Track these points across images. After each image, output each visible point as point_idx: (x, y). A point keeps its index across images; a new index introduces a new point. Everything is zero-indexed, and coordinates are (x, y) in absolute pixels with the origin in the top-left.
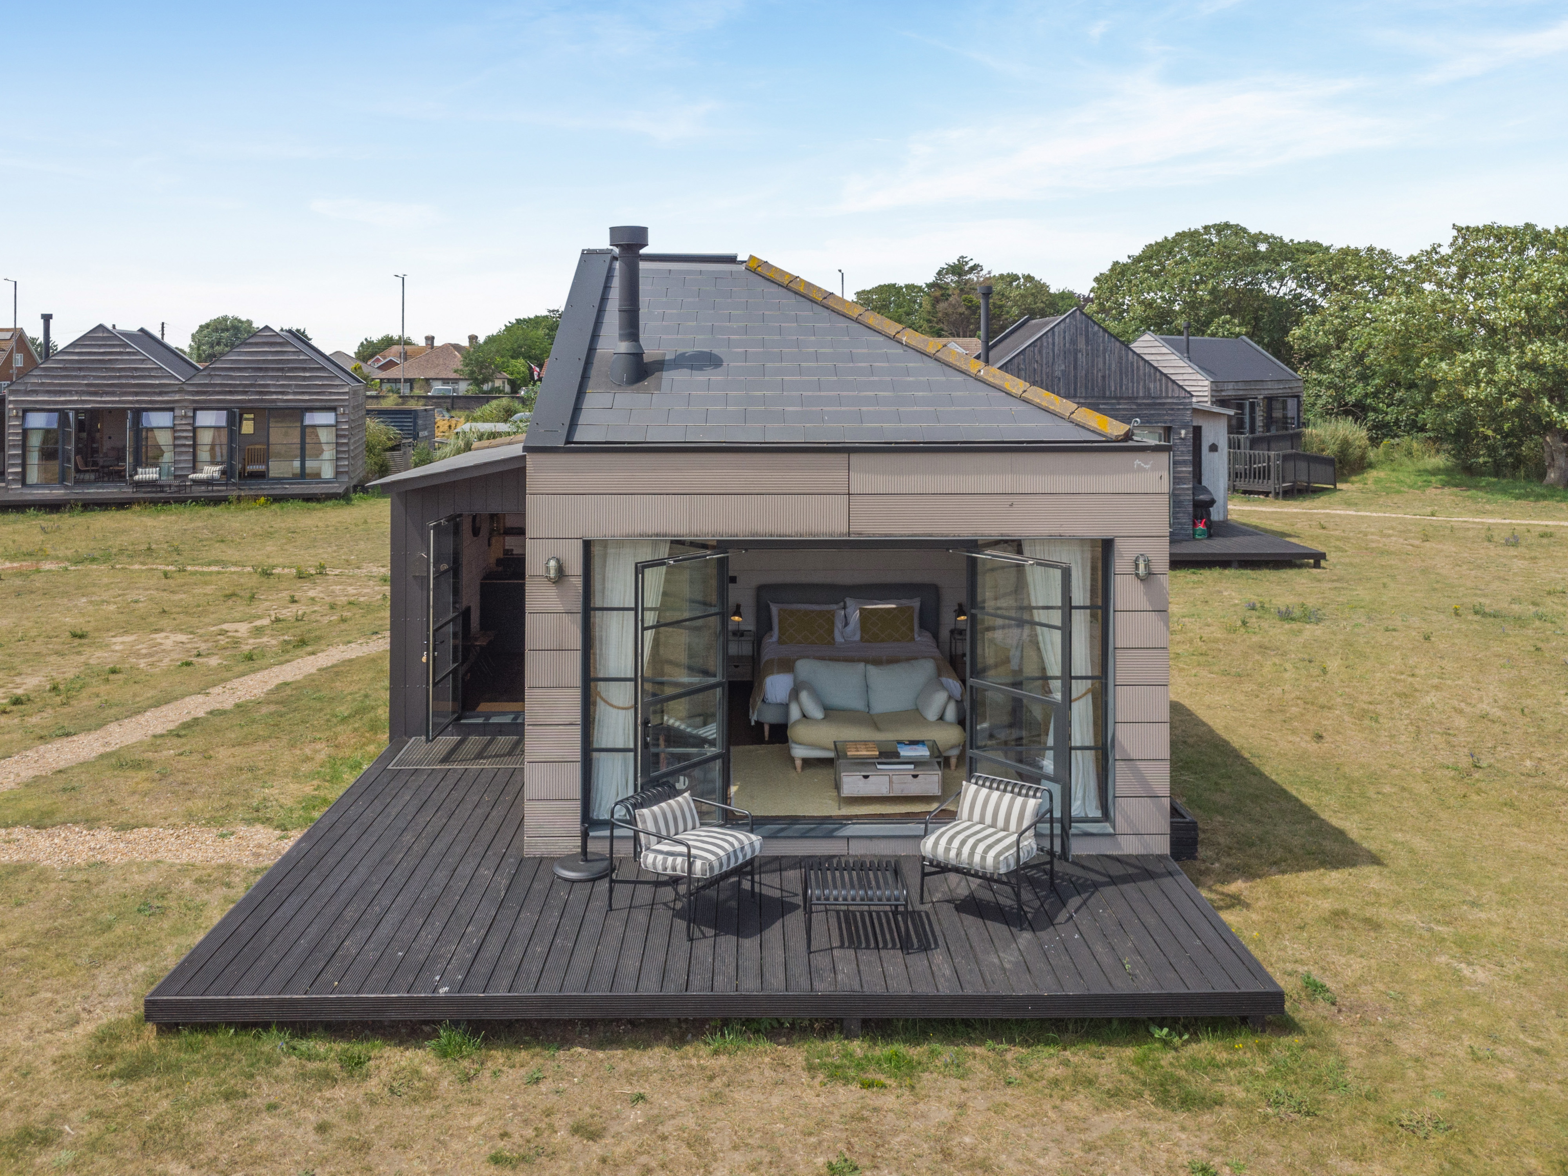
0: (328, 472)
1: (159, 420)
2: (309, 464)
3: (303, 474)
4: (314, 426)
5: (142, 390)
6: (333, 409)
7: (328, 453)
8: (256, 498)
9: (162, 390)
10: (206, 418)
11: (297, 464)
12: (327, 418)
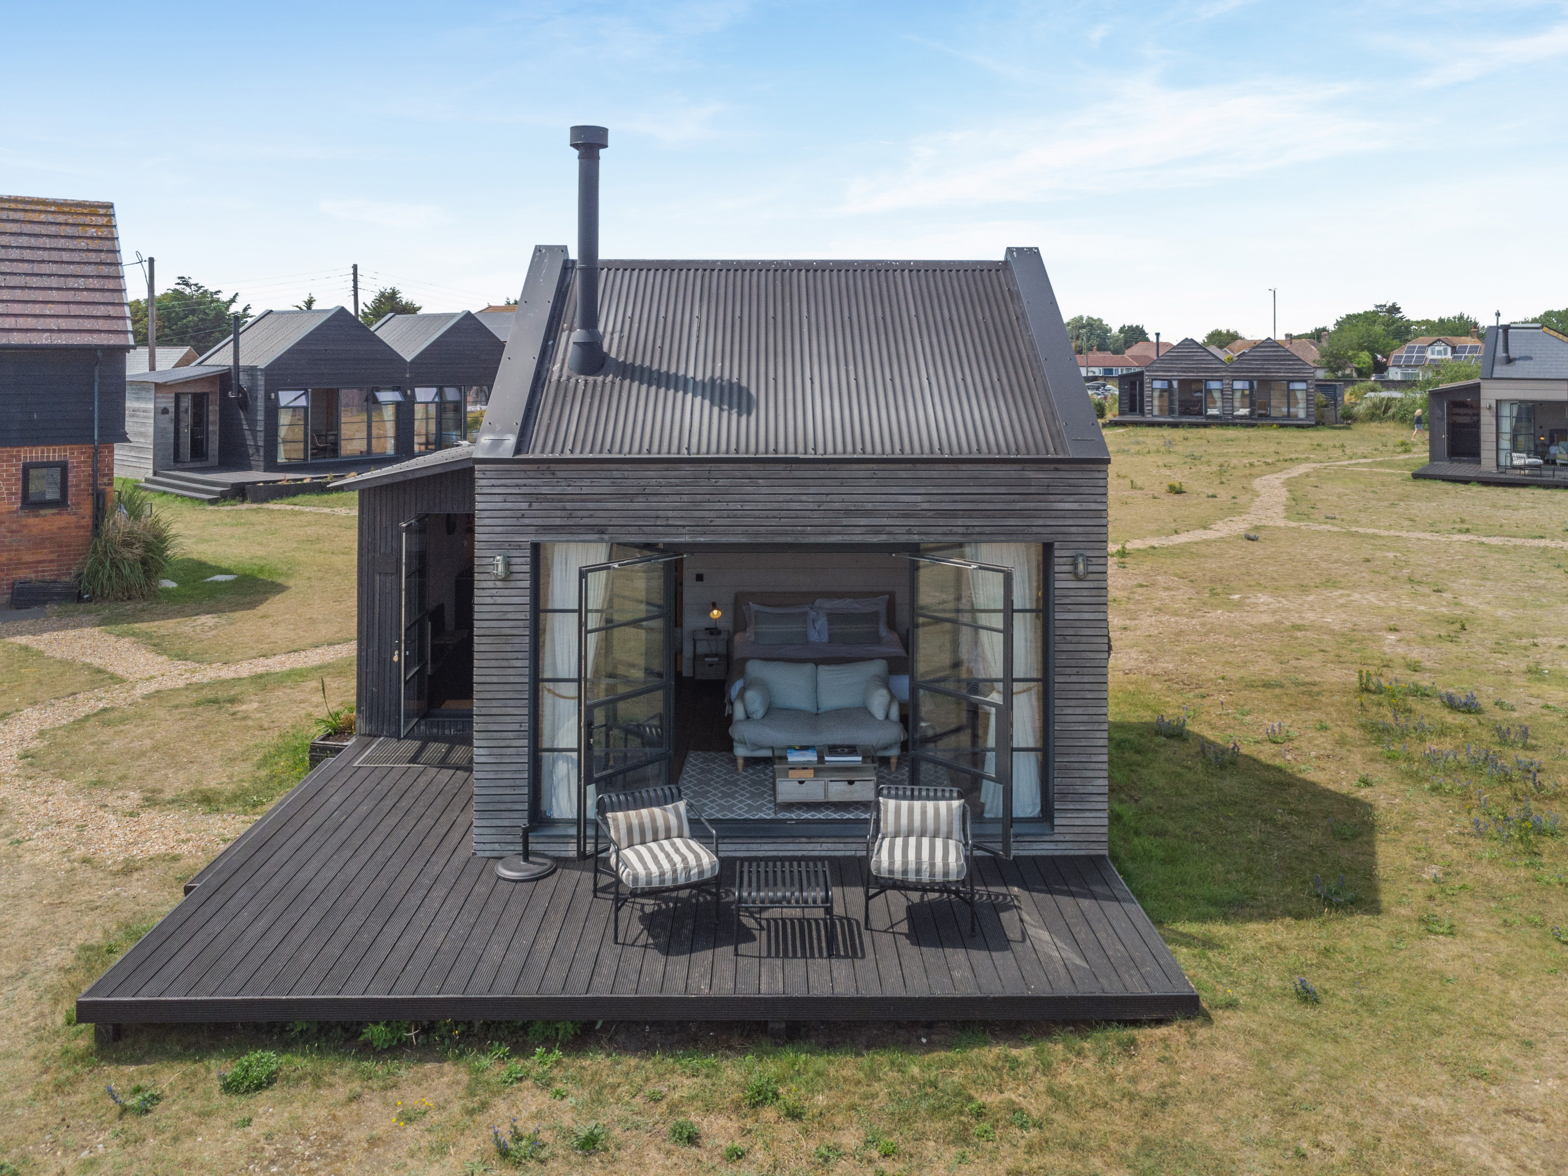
0: (1302, 414)
1: (1214, 385)
2: (1292, 410)
3: (1288, 416)
4: (1294, 390)
5: (1206, 370)
6: (1305, 381)
7: (1302, 404)
8: (1272, 425)
9: (1217, 370)
10: (1238, 385)
11: (1285, 410)
12: (1302, 386)
